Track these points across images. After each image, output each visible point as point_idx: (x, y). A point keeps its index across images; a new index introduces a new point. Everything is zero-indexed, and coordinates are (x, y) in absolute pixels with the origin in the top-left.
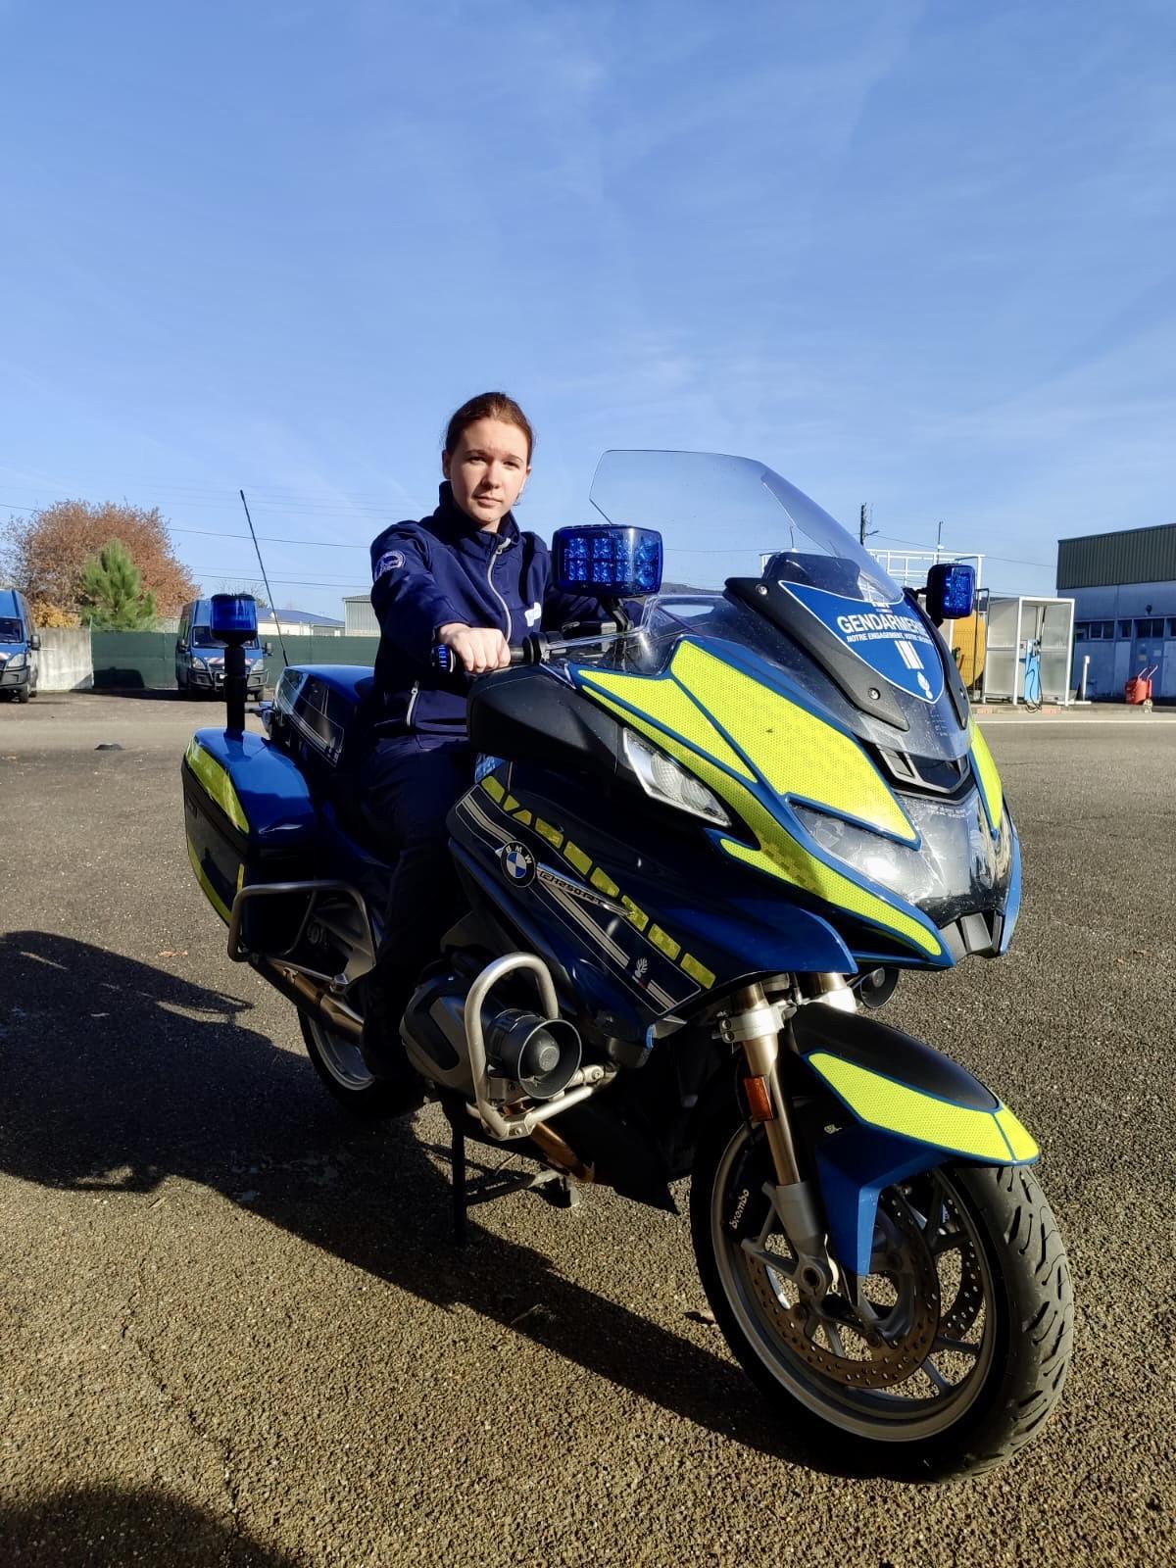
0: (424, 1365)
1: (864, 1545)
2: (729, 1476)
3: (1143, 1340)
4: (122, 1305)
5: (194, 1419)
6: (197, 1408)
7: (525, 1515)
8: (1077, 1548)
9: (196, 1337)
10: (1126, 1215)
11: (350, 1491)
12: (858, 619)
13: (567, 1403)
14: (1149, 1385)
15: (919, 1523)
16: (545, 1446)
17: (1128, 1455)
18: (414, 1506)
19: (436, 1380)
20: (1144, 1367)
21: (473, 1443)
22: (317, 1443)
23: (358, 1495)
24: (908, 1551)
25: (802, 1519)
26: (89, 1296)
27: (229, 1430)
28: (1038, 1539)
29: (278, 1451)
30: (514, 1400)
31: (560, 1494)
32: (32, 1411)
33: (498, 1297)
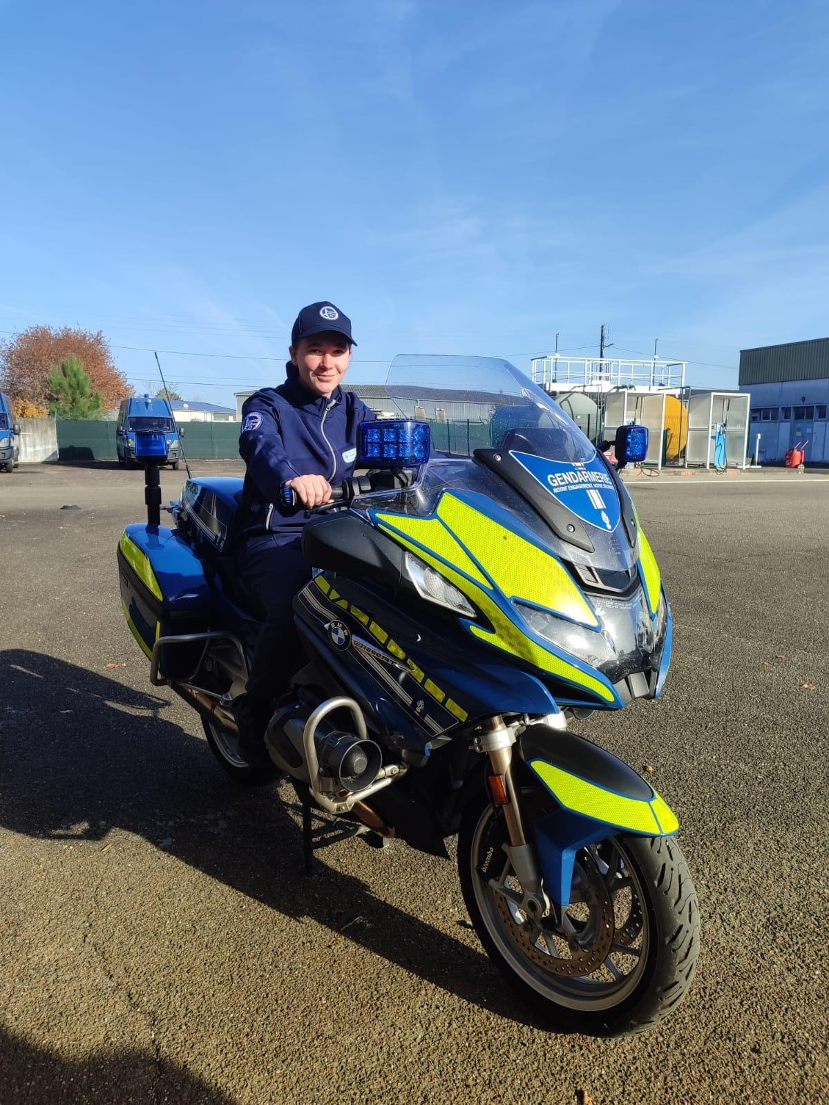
0: (283, 959)
1: (566, 1078)
2: (481, 1033)
3: (758, 937)
4: (83, 920)
5: (131, 998)
6: (133, 991)
7: (347, 1061)
8: (704, 1079)
9: (132, 942)
10: (754, 848)
11: (233, 1046)
12: (562, 476)
13: (377, 984)
14: (759, 968)
15: (602, 1063)
16: (361, 1014)
17: (742, 1016)
18: (275, 1055)
19: (291, 969)
20: (757, 955)
21: (314, 1012)
22: (212, 1014)
24: (594, 1081)
25: (526, 1061)
26: (61, 914)
27: (154, 1006)
28: (679, 1073)
29: (187, 1019)
30: (342, 982)
31: (370, 1046)
32: (25, 994)
33: (333, 911)
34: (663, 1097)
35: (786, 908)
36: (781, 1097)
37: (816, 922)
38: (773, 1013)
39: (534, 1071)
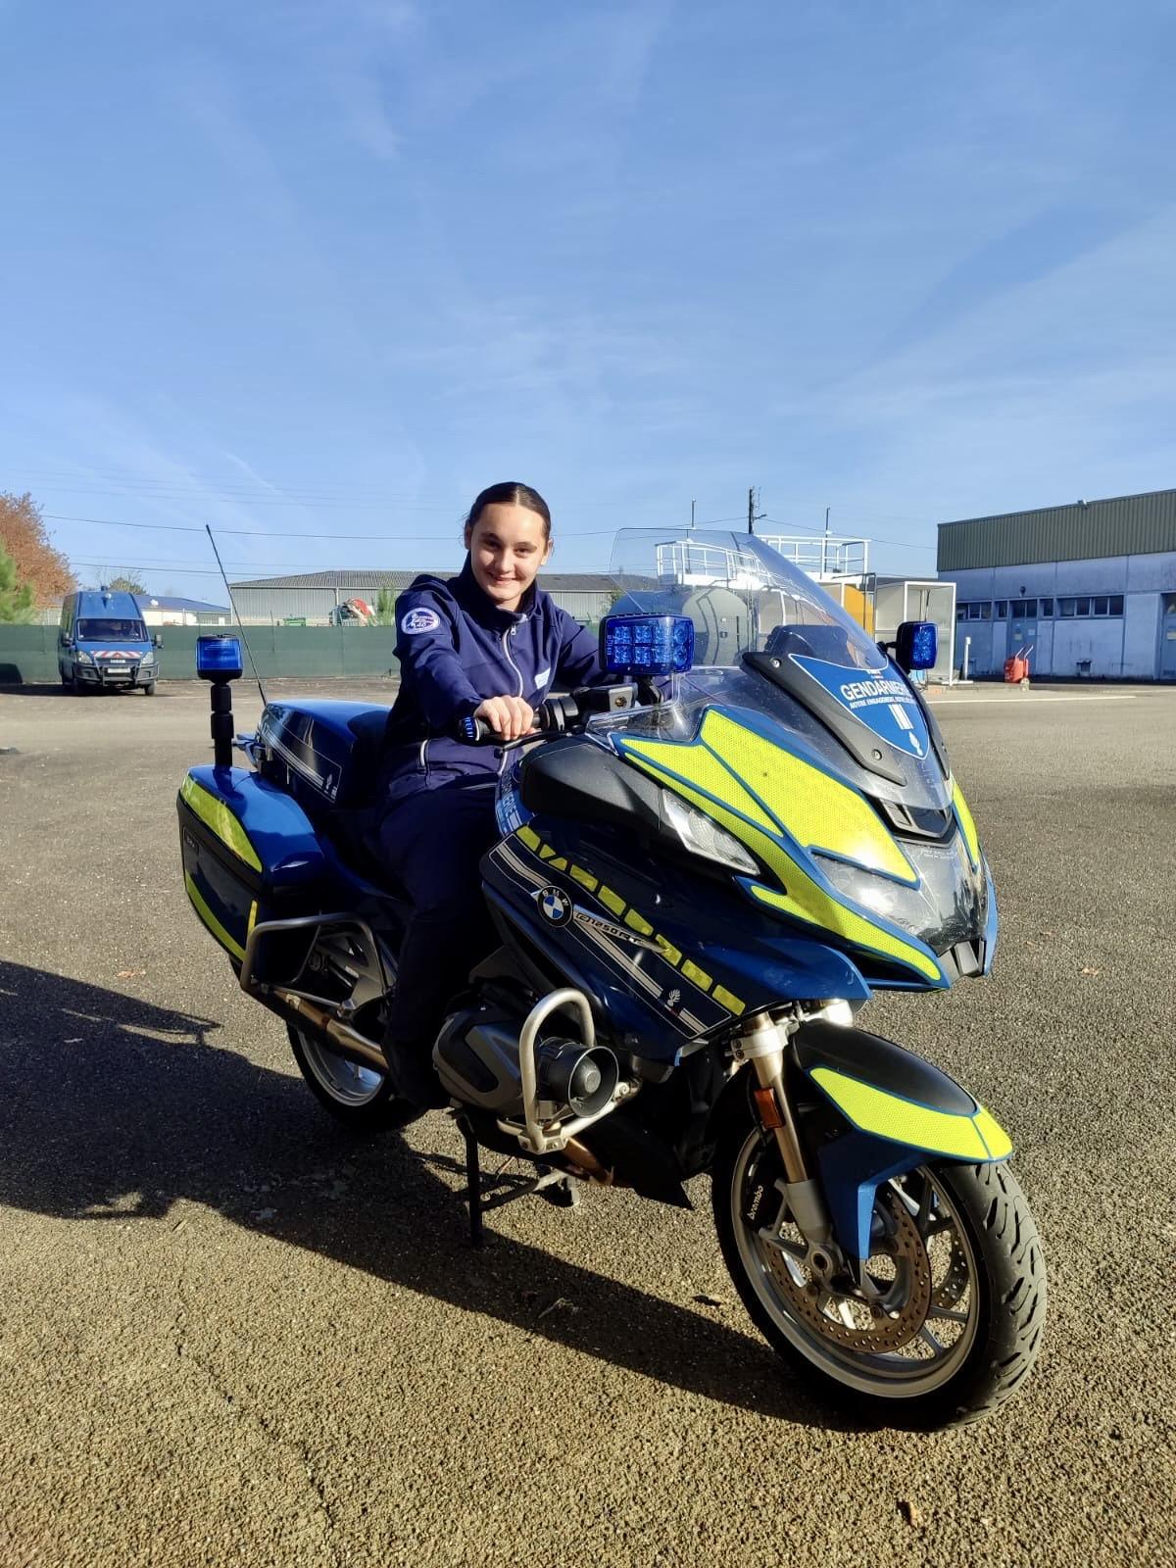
0: (468, 1361)
1: (881, 1488)
2: (757, 1438)
3: (1090, 1294)
4: (171, 1325)
5: (266, 1426)
6: (267, 1416)
7: (586, 1486)
8: (1057, 1476)
9: (249, 1350)
10: (1062, 1182)
11: (425, 1479)
13: (604, 1386)
14: (1099, 1333)
15: (924, 1465)
16: (591, 1426)
17: (1090, 1395)
18: (486, 1487)
19: (481, 1373)
20: (1093, 1317)
21: (526, 1427)
22: (385, 1439)
23: (433, 1482)
24: (918, 1490)
25: (825, 1470)
26: (136, 1319)
27: (301, 1434)
28: (1025, 1471)
29: (352, 1448)
30: (556, 1386)
31: (613, 1467)
32: (111, 1431)
33: (523, 1294)
34: (1011, 1503)
35: (1117, 1256)
36: (1158, 1492)
37: (1159, 1272)
38: (1128, 1388)
39: (837, 1482)
